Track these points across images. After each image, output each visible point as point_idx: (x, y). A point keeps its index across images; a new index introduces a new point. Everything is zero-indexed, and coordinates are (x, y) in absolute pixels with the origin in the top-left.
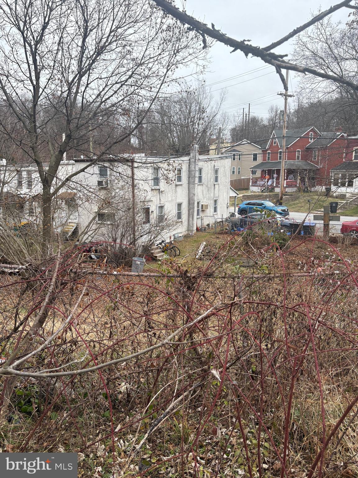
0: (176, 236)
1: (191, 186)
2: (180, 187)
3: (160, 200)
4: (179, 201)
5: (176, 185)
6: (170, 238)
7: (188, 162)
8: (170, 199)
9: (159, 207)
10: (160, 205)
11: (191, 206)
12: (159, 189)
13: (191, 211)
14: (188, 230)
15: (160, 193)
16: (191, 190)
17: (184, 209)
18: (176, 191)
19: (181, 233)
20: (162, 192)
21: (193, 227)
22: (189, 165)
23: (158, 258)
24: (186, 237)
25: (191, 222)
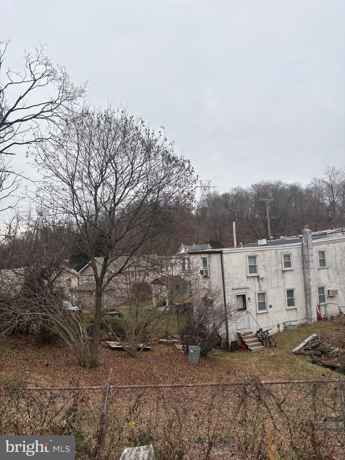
0: (287, 324)
1: (306, 271)
2: (290, 273)
3: (260, 286)
4: (289, 287)
5: (284, 272)
6: (278, 326)
7: (301, 246)
8: (275, 285)
9: (258, 294)
10: (259, 292)
11: (308, 292)
12: (258, 277)
13: (308, 297)
14: (307, 318)
15: (260, 281)
16: (307, 275)
17: (298, 295)
18: (283, 277)
19: (296, 321)
20: (261, 279)
21: (311, 315)
22: (302, 250)
23: (249, 347)
24: (302, 326)
25: (309, 310)
